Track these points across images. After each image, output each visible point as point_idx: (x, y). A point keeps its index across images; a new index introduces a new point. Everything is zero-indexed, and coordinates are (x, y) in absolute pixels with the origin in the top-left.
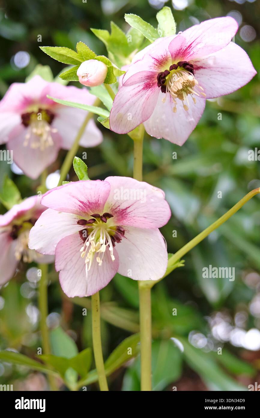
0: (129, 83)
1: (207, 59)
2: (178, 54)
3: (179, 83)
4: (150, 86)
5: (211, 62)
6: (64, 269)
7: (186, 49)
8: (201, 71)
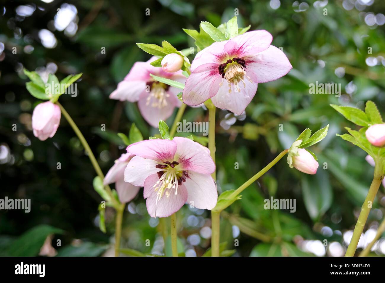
0: (198, 71)
1: (257, 56)
2: (233, 53)
3: (232, 73)
4: (214, 73)
5: (260, 58)
6: (149, 197)
7: (239, 49)
8: (253, 64)
